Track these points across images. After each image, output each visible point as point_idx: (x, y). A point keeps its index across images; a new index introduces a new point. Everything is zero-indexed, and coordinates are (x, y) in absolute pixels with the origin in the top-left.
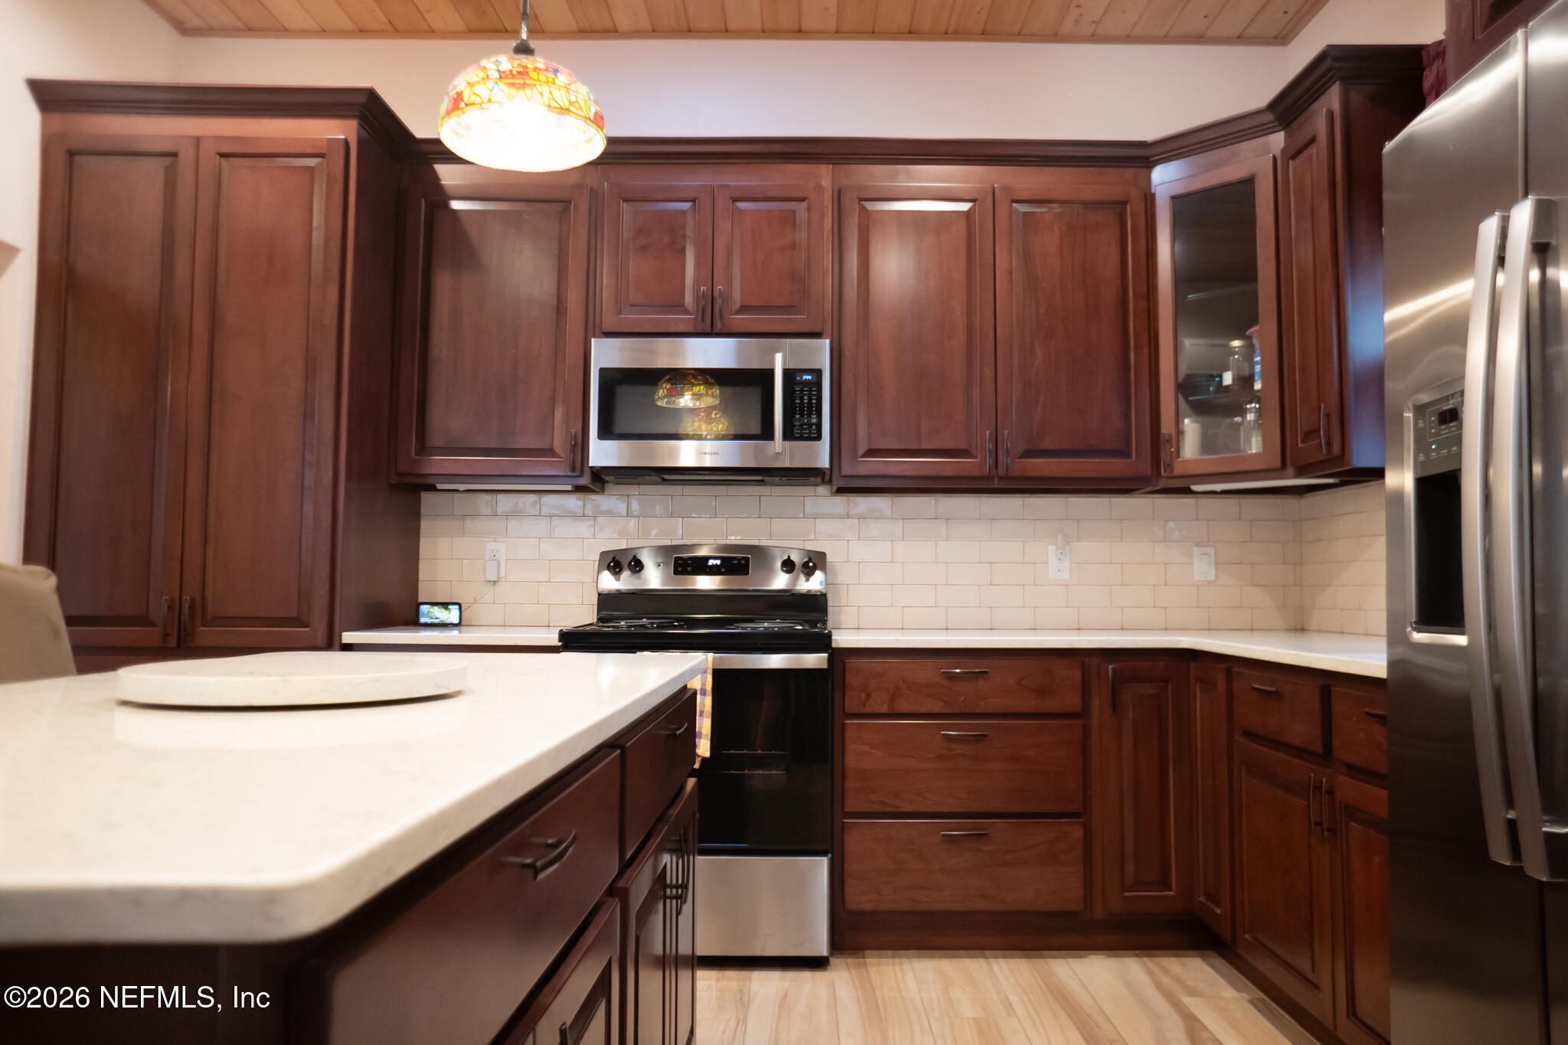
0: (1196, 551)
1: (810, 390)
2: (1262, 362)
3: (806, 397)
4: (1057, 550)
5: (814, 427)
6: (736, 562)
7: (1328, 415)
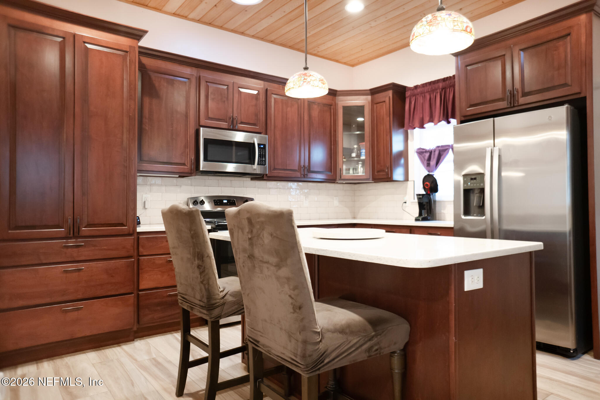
0: (335, 198)
1: (263, 150)
2: (366, 152)
3: (262, 152)
4: (306, 198)
5: (264, 161)
6: (231, 201)
7: (388, 168)
